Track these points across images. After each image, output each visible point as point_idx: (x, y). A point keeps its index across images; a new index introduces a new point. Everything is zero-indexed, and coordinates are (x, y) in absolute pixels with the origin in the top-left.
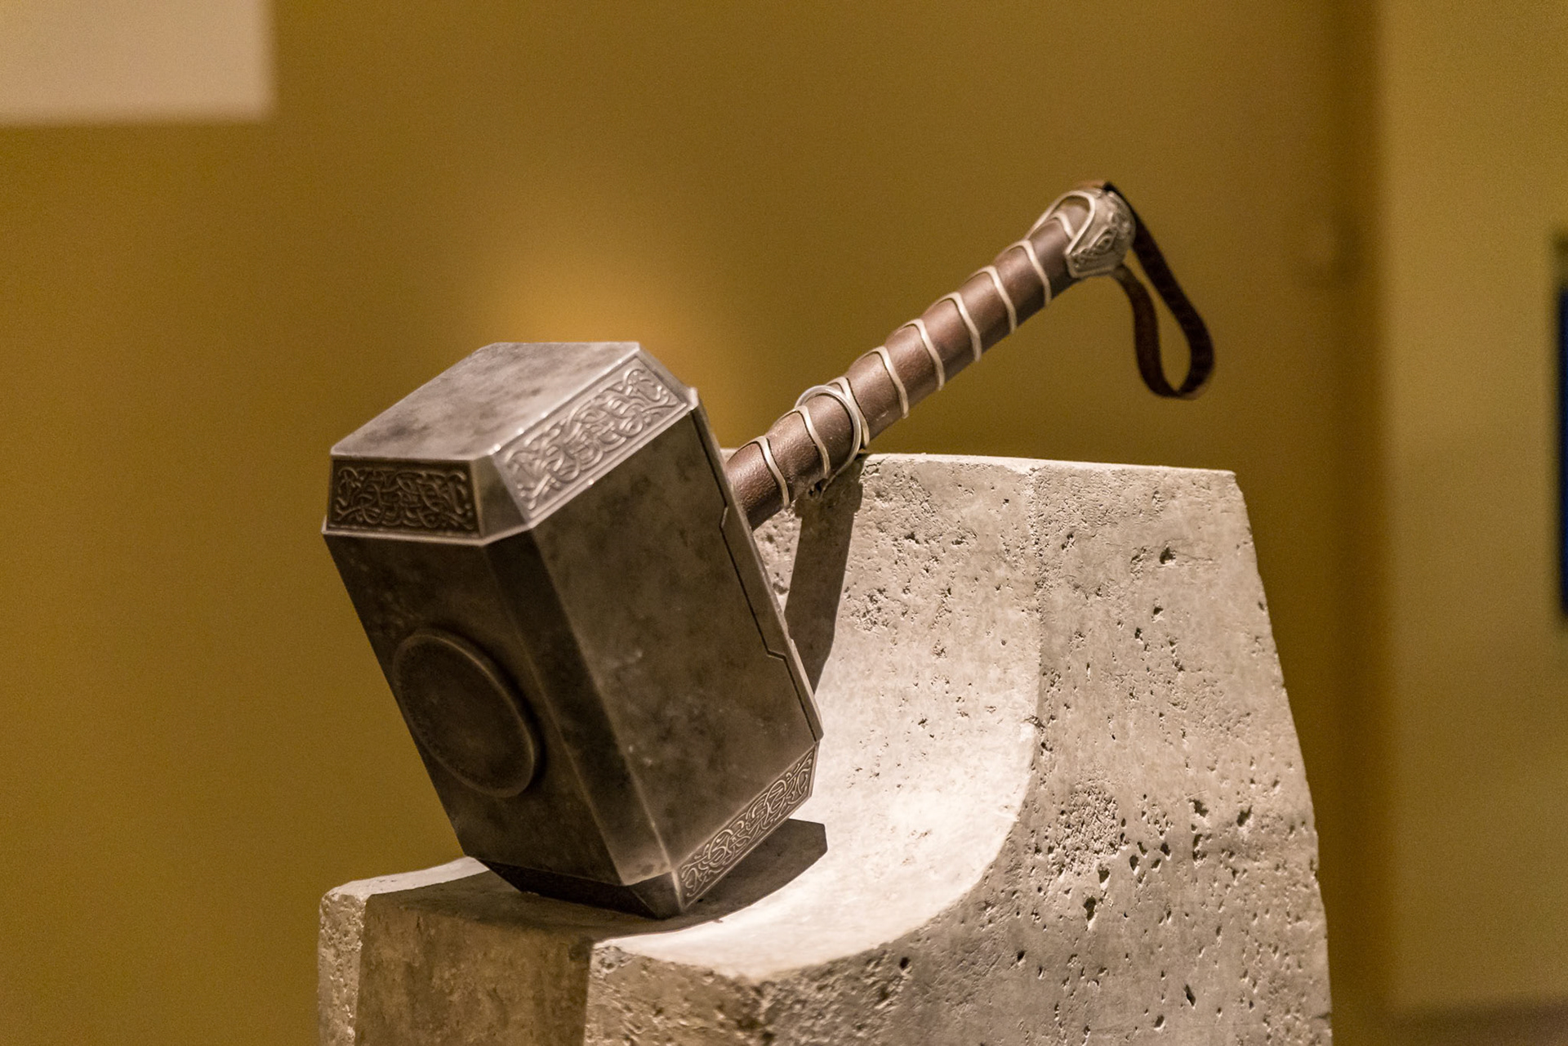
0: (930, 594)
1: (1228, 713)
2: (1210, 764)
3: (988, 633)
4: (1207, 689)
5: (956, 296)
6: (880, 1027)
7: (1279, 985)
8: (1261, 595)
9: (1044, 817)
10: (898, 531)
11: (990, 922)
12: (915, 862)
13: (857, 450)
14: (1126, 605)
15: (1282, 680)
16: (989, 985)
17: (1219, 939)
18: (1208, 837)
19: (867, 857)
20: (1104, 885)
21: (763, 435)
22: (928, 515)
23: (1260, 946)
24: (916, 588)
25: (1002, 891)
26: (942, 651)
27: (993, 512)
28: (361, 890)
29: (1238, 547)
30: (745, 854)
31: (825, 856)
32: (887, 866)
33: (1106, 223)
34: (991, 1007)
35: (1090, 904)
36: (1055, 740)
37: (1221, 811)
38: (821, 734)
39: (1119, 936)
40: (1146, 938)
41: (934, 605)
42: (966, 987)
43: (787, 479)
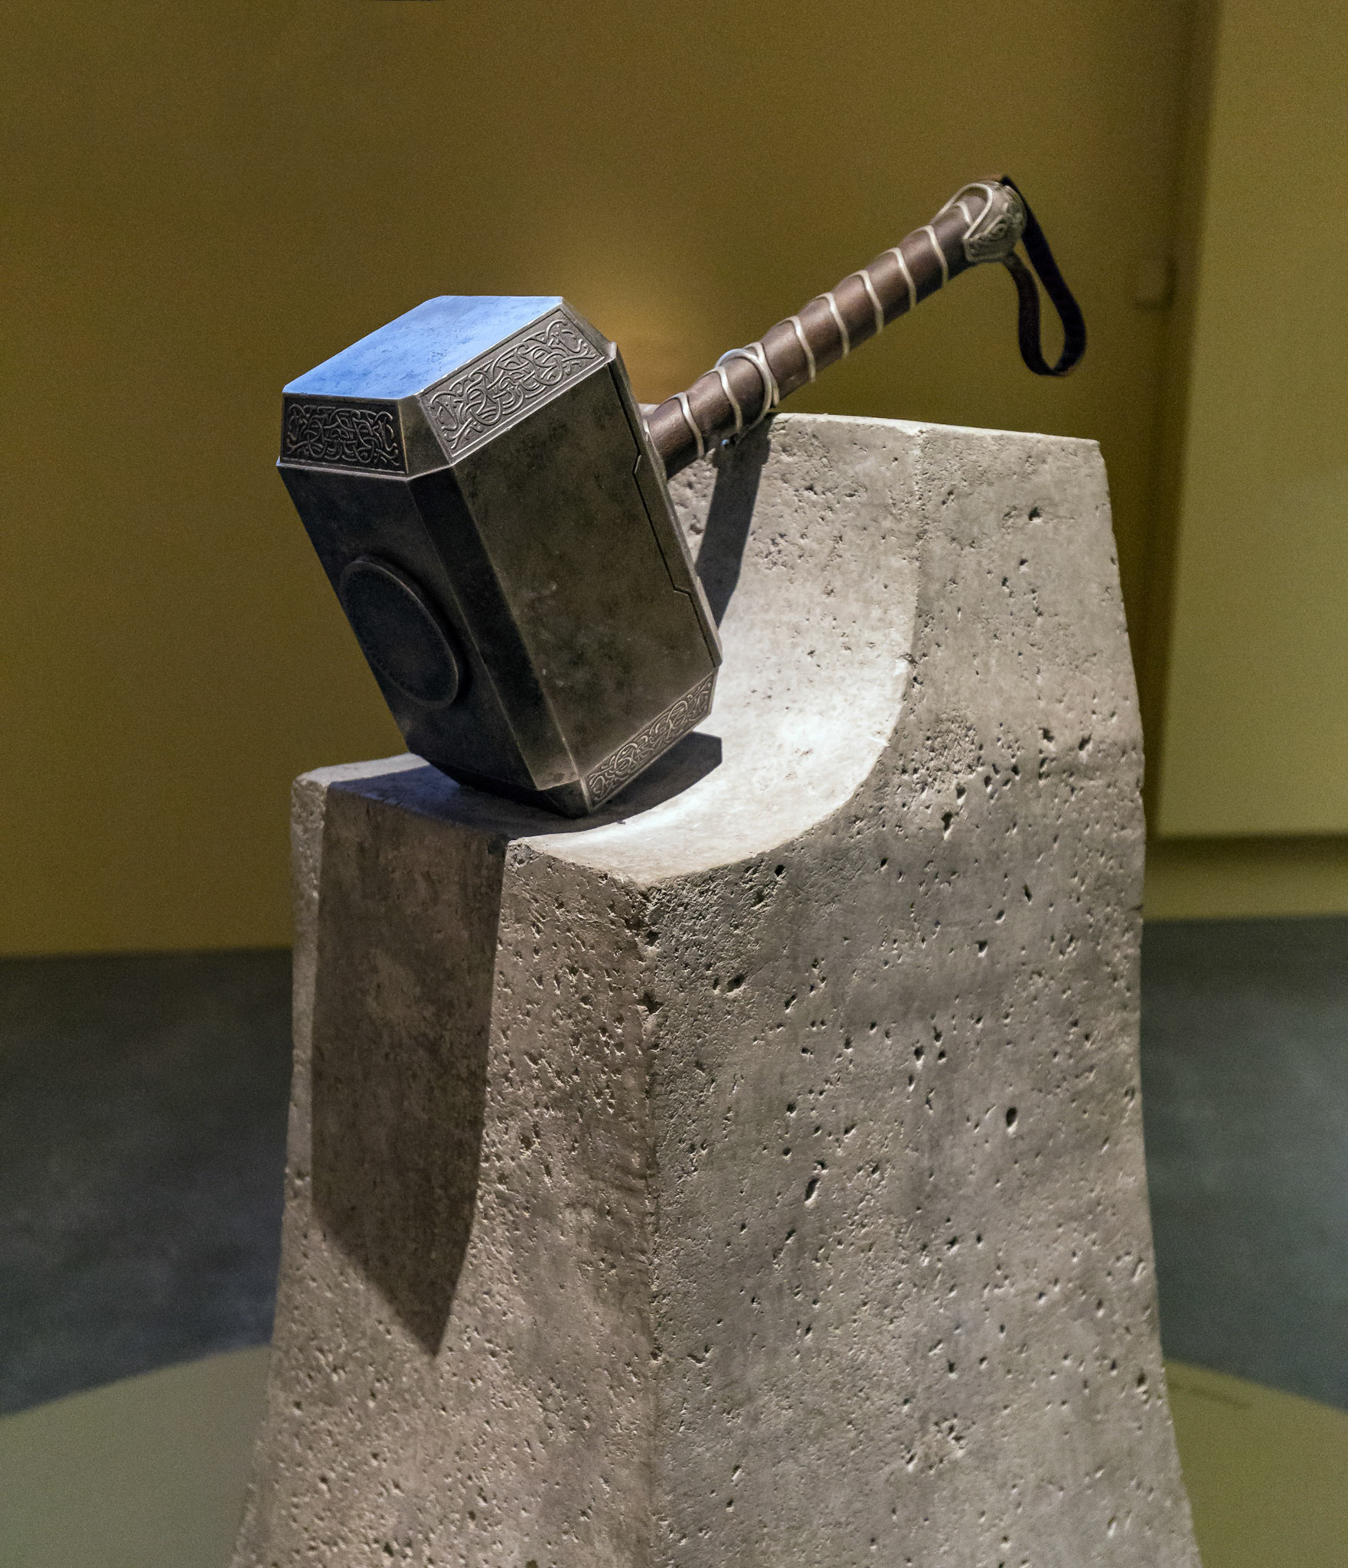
0: (823, 541)
1: (1077, 653)
2: (1058, 698)
3: (873, 578)
4: (1061, 632)
5: (864, 274)
6: (755, 924)
7: (1103, 882)
8: (1113, 551)
9: (911, 743)
10: (798, 482)
11: (858, 833)
12: (796, 777)
13: (767, 408)
14: (996, 557)
15: (1126, 626)
16: (854, 888)
17: (1056, 846)
18: (1053, 760)
19: (755, 769)
20: (961, 801)
21: (683, 391)
22: (826, 470)
23: (1089, 851)
24: (812, 534)
25: (871, 807)
26: (832, 591)
27: (883, 469)
28: (325, 777)
29: (1097, 507)
30: (648, 765)
31: (720, 767)
32: (771, 780)
33: (1001, 213)
34: (855, 907)
35: (947, 818)
36: (926, 675)
37: (1065, 738)
38: (720, 662)
39: (971, 845)
40: (994, 846)
41: (827, 550)
42: (833, 890)
43: (703, 432)
